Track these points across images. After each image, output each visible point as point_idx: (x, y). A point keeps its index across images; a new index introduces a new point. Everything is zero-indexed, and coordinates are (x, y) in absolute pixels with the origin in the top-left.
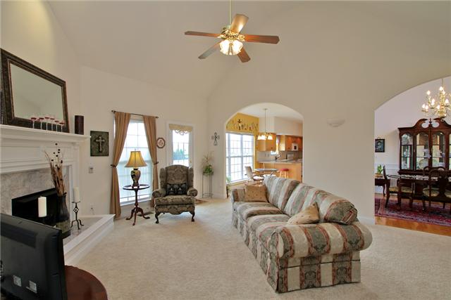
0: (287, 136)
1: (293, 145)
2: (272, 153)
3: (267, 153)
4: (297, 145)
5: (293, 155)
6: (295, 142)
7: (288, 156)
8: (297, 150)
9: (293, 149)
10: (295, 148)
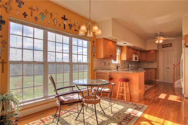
0: (128, 47)
1: (134, 56)
2: (113, 62)
3: (107, 61)
4: (137, 56)
5: (134, 65)
6: (136, 54)
7: (130, 66)
8: (138, 60)
9: (134, 60)
10: (136, 58)
